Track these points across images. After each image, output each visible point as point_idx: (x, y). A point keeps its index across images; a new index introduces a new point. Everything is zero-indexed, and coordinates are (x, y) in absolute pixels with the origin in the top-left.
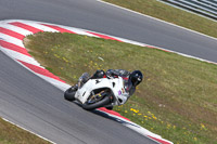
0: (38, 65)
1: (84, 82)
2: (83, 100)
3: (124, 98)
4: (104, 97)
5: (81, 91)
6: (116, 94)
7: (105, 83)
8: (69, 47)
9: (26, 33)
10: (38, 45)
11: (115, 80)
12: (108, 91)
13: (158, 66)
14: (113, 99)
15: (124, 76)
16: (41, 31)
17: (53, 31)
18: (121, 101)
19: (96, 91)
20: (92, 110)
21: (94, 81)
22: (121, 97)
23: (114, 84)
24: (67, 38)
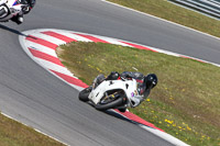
0: (71, 75)
1: (99, 83)
2: (96, 100)
3: (137, 100)
4: (117, 98)
5: (94, 92)
6: (129, 95)
7: (118, 84)
8: (103, 56)
9: (59, 42)
10: (71, 54)
11: (129, 82)
12: (121, 92)
13: (192, 76)
14: (126, 101)
15: (138, 79)
16: (74, 41)
17: (87, 40)
18: (133, 103)
19: (110, 92)
20: (104, 110)
21: (108, 82)
22: (134, 99)
23: (127, 86)
24: (101, 47)
